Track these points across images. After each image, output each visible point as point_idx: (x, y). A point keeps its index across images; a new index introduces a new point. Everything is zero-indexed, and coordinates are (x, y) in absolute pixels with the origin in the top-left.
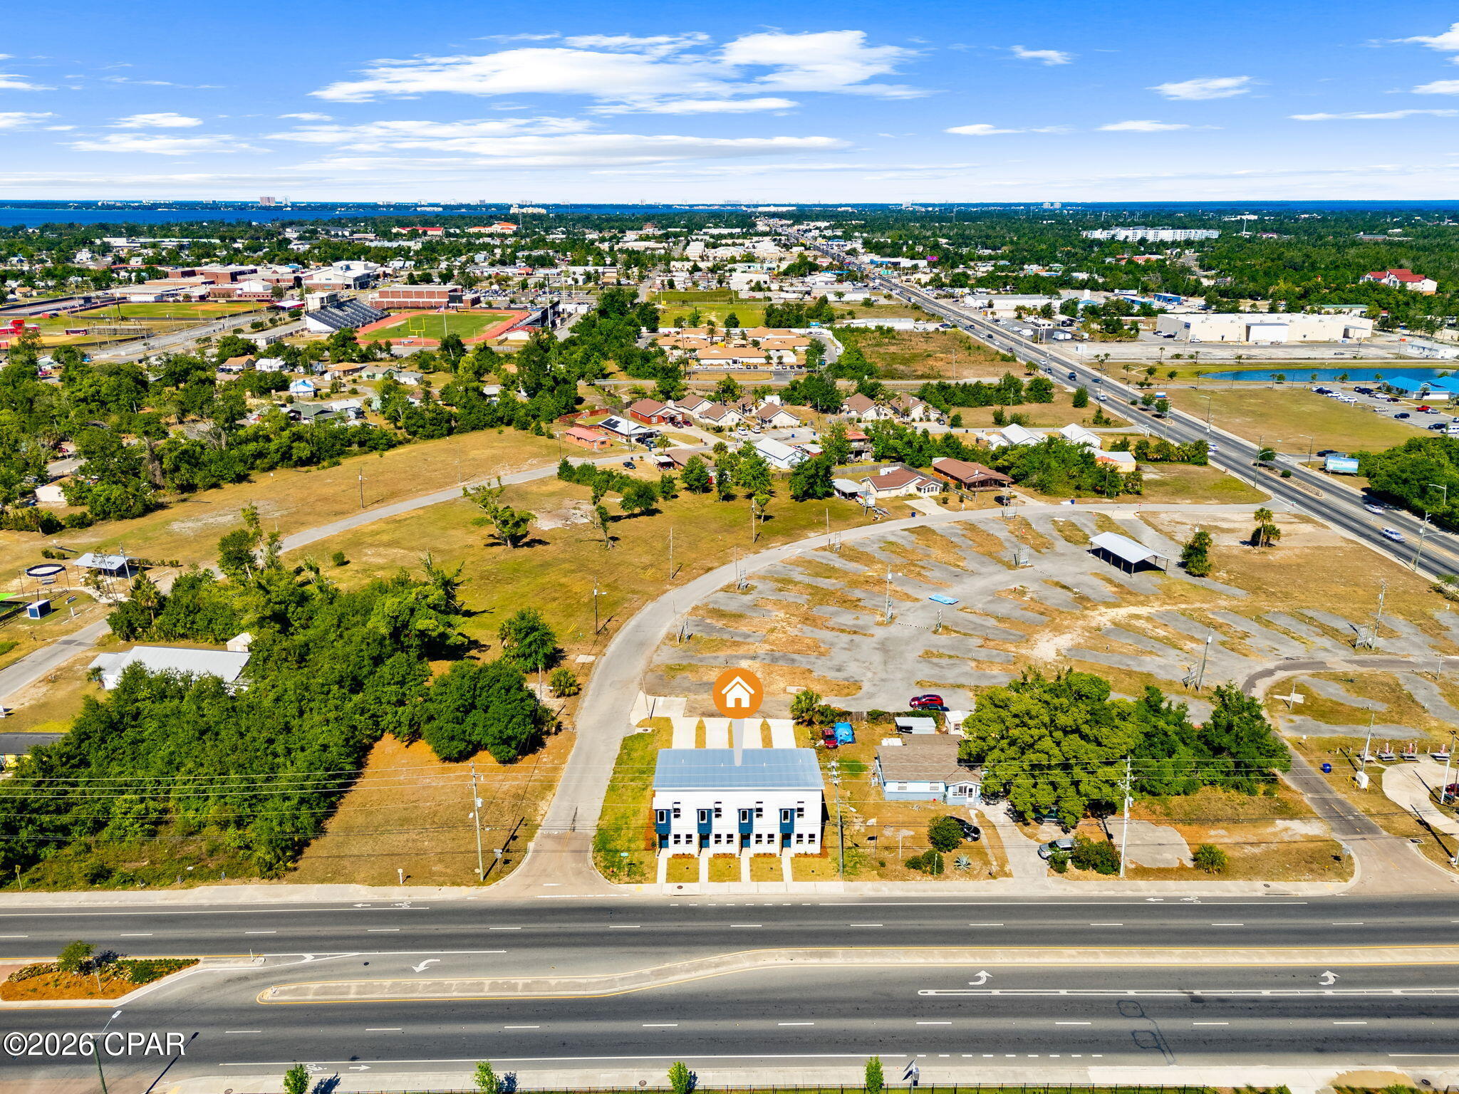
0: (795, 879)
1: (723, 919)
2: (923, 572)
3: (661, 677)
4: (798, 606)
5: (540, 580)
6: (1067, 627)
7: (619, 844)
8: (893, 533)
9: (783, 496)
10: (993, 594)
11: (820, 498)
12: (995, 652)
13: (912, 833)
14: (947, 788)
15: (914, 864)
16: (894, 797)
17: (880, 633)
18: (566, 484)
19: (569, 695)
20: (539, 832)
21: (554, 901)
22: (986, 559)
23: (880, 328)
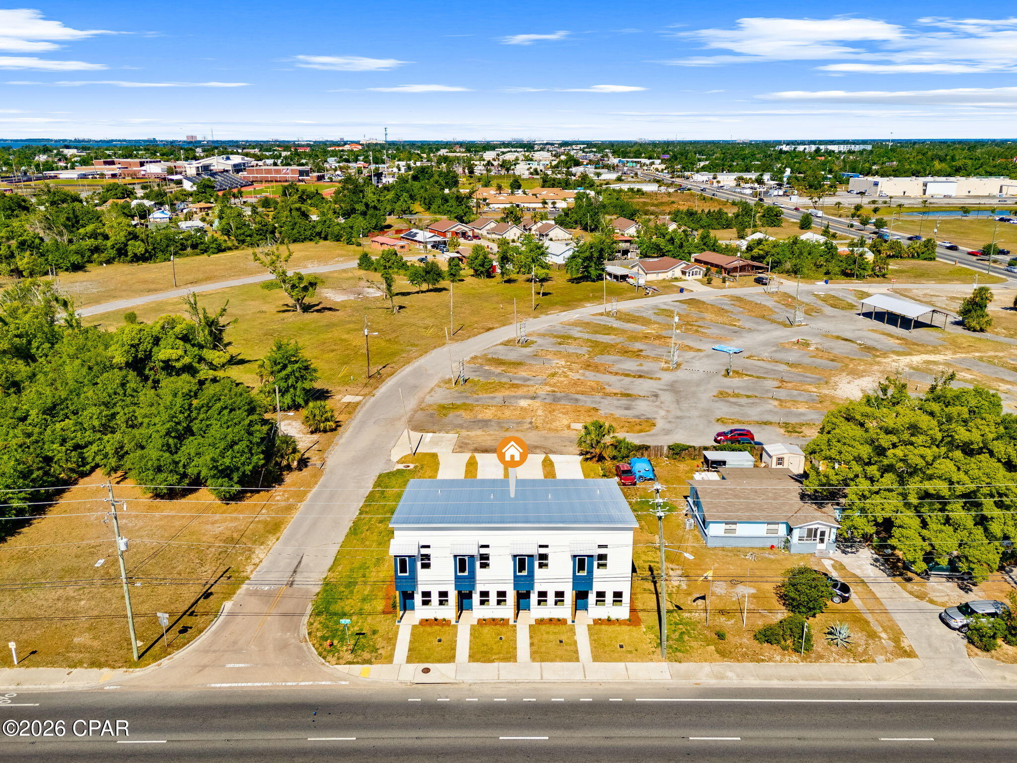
0: (596, 658)
1: (487, 725)
2: (700, 329)
3: (432, 416)
4: (578, 356)
5: (322, 336)
6: (864, 371)
7: (348, 605)
8: (665, 303)
9: (560, 280)
10: (776, 345)
11: (594, 281)
12: (795, 392)
13: (753, 591)
14: (790, 530)
15: (767, 636)
16: (718, 544)
17: (667, 377)
18: (365, 272)
19: (325, 431)
20: (244, 587)
21: (232, 693)
22: (760, 320)
23: (631, 190)
